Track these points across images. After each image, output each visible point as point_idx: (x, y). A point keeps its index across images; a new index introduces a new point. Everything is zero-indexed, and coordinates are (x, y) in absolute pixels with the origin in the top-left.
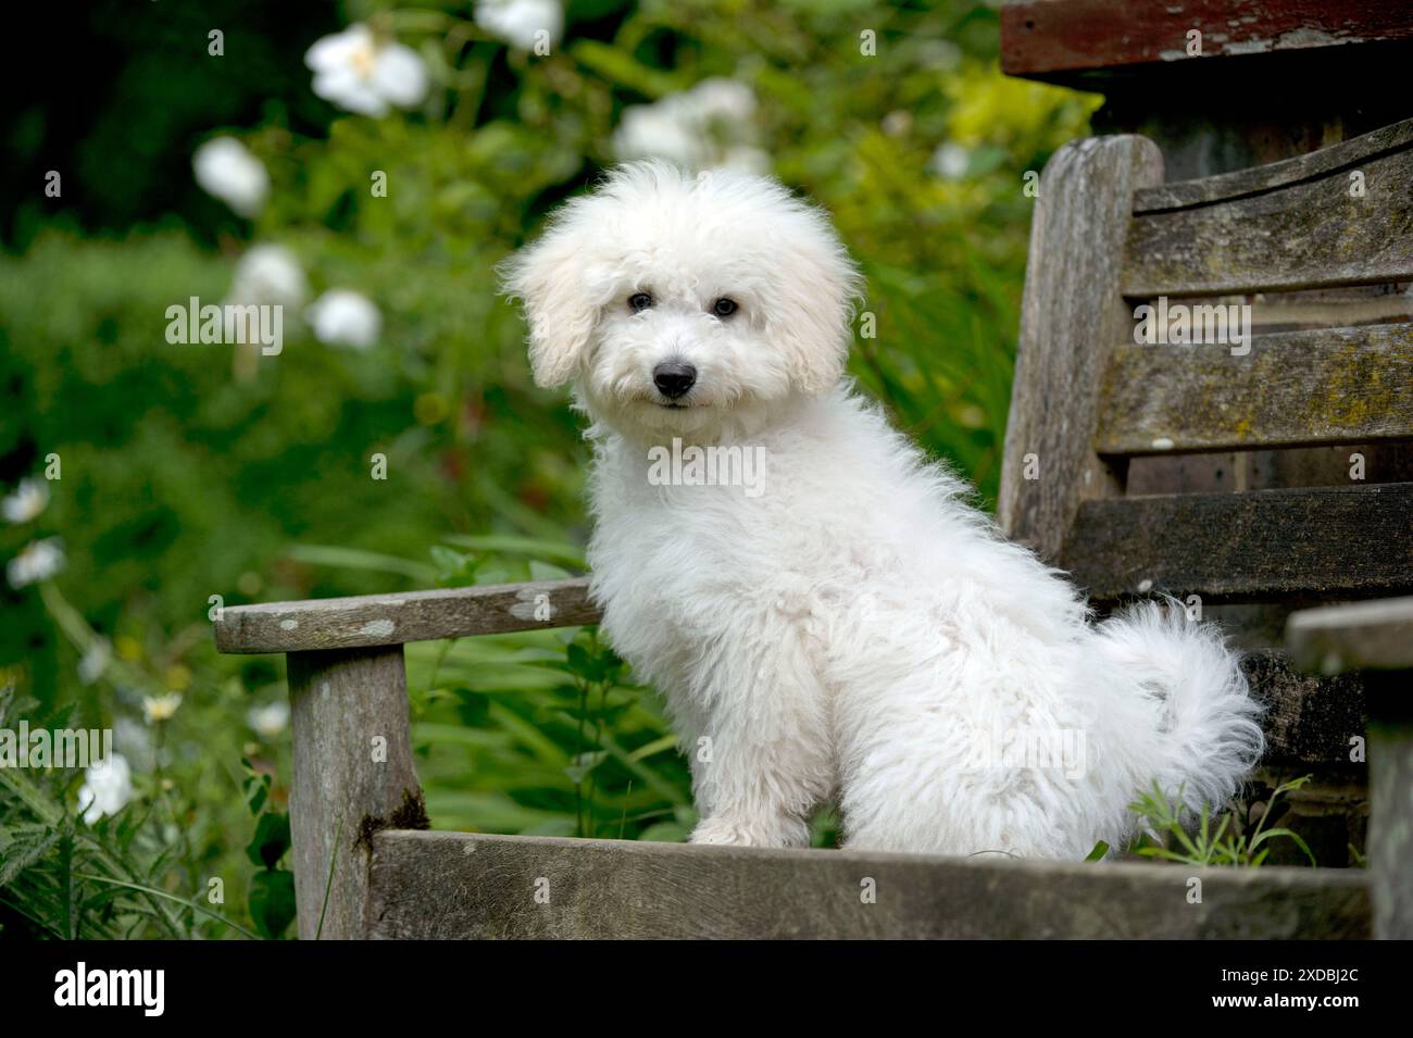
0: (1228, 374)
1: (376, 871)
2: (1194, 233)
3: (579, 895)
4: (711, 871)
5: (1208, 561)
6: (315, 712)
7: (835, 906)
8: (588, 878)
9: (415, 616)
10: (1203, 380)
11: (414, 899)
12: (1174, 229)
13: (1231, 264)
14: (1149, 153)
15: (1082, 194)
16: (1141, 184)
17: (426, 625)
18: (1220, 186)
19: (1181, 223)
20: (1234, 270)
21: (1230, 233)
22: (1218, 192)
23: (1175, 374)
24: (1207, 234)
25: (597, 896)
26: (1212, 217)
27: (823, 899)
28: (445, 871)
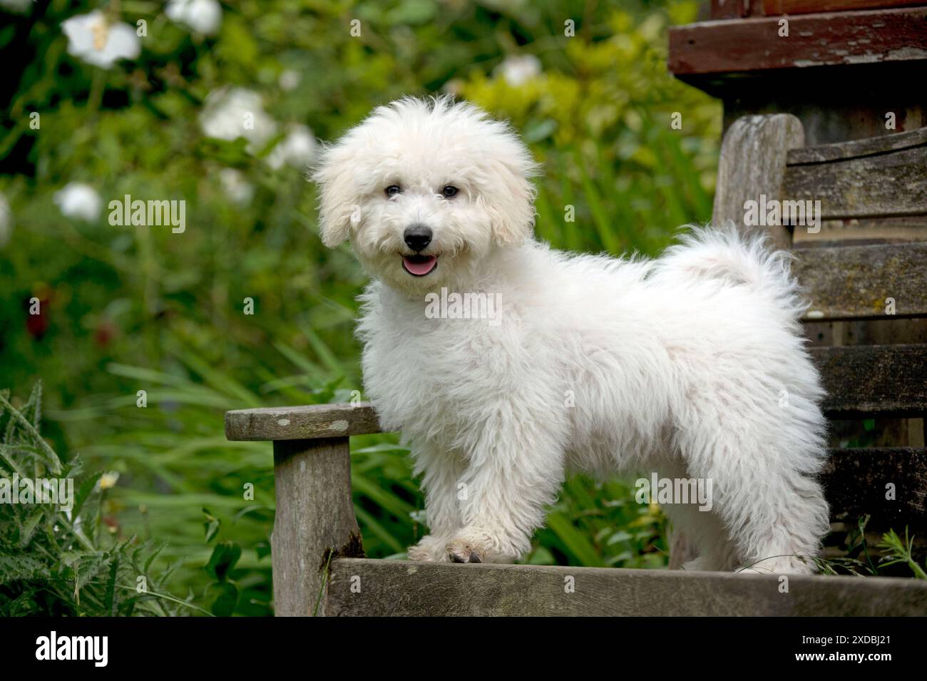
0: (865, 270)
1: (334, 585)
2: (835, 178)
3: (503, 601)
4: (611, 585)
5: (859, 390)
6: (295, 480)
7: (714, 607)
8: (510, 590)
9: (360, 418)
10: (845, 274)
11: (365, 603)
12: (819, 175)
13: (865, 198)
14: (796, 126)
15: (756, 152)
16: (791, 146)
17: (366, 424)
18: (855, 148)
19: (825, 171)
20: (866, 202)
21: (863, 178)
22: (853, 152)
23: (823, 269)
24: (845, 179)
25: (518, 601)
26: (849, 168)
27: (704, 602)
28: (391, 585)
